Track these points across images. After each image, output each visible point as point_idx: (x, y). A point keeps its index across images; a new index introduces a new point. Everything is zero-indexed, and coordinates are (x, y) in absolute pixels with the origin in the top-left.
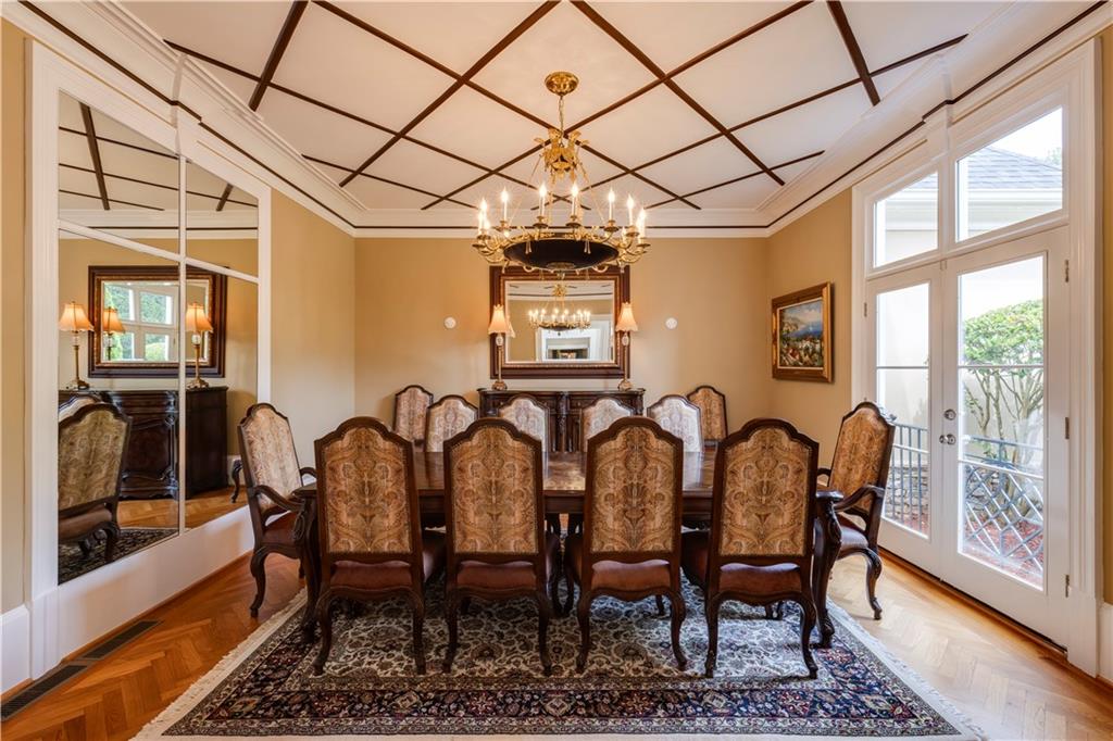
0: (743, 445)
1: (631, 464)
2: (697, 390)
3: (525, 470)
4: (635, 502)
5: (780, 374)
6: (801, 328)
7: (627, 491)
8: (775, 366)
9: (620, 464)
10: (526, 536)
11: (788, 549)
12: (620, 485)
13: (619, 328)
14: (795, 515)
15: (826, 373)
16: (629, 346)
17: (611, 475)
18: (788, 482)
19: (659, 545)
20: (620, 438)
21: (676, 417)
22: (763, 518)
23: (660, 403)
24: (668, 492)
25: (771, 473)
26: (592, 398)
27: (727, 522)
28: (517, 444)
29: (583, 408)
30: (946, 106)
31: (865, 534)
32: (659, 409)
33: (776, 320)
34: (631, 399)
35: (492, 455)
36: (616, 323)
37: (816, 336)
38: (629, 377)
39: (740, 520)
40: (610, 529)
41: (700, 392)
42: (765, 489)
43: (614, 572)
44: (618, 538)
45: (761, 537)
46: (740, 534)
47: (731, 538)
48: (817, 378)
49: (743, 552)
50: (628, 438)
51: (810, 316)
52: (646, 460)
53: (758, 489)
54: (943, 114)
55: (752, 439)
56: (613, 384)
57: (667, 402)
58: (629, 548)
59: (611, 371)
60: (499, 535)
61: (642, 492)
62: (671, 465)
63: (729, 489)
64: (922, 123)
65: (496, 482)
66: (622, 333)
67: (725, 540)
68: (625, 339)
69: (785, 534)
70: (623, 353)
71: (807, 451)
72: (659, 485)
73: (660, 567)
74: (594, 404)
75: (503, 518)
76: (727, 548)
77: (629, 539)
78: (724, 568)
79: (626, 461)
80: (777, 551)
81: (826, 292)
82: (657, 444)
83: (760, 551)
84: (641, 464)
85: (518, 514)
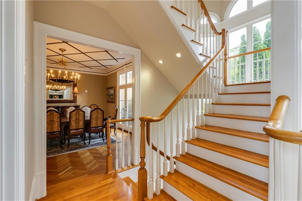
0: (94, 112)
1: (77, 116)
2: (92, 105)
3: (58, 118)
4: (77, 121)
5: (108, 102)
6: (111, 94)
7: (76, 120)
8: (107, 100)
9: (75, 115)
10: (58, 128)
11: (100, 125)
12: (75, 119)
13: (74, 92)
14: (101, 121)
15: (114, 102)
16: (76, 96)
17: (73, 117)
18: (100, 116)
19: (81, 127)
20: (75, 112)
21: (86, 110)
22: (97, 121)
23: (83, 107)
24: (83, 119)
25: (98, 115)
26: (68, 107)
27: (92, 122)
28: (56, 113)
29: (66, 109)
30: (125, 65)
31: (114, 124)
32: (83, 108)
33: (107, 92)
34: (77, 107)
35: (52, 116)
36: (73, 91)
37: (112, 95)
38: (76, 103)
39: (94, 122)
40: (73, 125)
41: (93, 106)
42: (97, 117)
43: (74, 132)
44: (75, 127)
45: (97, 124)
46: (93, 124)
47: (92, 124)
48: (112, 102)
49: (94, 126)
50: (76, 112)
51: (112, 92)
52: (79, 115)
53: (96, 118)
54: (125, 66)
55: (95, 111)
56: (73, 104)
57: (84, 107)
58: (76, 128)
59: (72, 101)
60: (53, 129)
61: (79, 119)
62: (83, 115)
63: (92, 118)
64: (123, 66)
65: (52, 120)
66: (75, 93)
67: (91, 125)
68: (75, 95)
69: (100, 123)
70: (75, 98)
71: (102, 112)
72: (81, 118)
73: (82, 131)
74: (69, 108)
75: (54, 126)
76: (92, 126)
77: (76, 127)
78: (91, 129)
79: (76, 115)
80: (99, 126)
81: (114, 88)
82: (81, 112)
83: (97, 126)
84: (78, 115)
85: (56, 125)
